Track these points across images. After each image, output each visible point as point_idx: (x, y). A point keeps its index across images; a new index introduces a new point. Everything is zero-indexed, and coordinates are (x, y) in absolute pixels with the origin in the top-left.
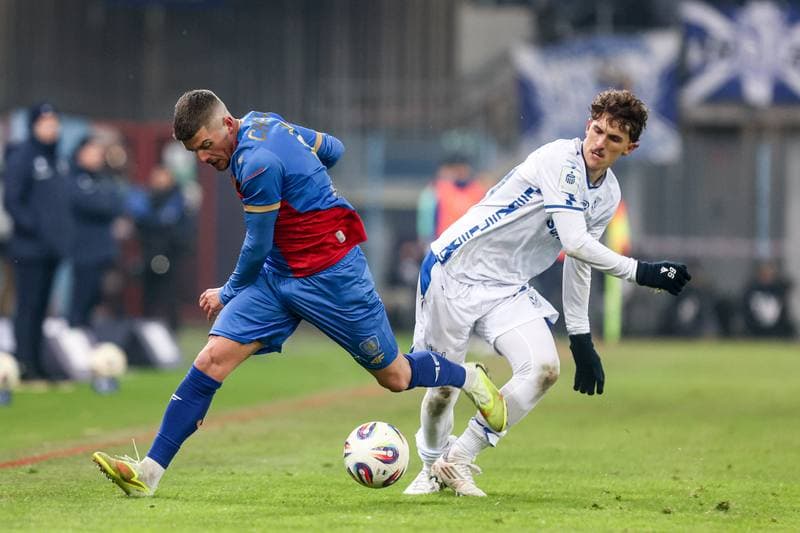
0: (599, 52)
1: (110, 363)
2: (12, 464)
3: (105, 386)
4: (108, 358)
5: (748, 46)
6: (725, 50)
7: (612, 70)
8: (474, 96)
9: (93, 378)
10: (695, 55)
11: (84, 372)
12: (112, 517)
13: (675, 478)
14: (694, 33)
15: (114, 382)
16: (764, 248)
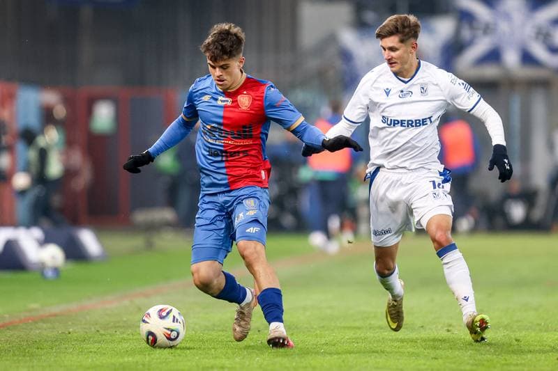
1: (53, 258)
3: (50, 274)
4: (52, 255)
5: (503, 27)
9: (41, 268)
11: (35, 264)
13: (448, 331)
14: (466, 17)
15: (56, 270)
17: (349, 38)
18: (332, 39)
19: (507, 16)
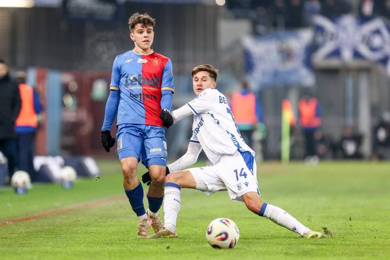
0: (278, 38)
1: (69, 175)
2: (26, 219)
3: (67, 185)
4: (68, 173)
6: (333, 37)
7: (284, 46)
8: (226, 58)
9: (62, 182)
10: (320, 39)
12: (67, 241)
13: (308, 220)
14: (319, 29)
15: (71, 183)
16: (350, 121)
17: (249, 42)
18: (237, 43)
19: (344, 29)
